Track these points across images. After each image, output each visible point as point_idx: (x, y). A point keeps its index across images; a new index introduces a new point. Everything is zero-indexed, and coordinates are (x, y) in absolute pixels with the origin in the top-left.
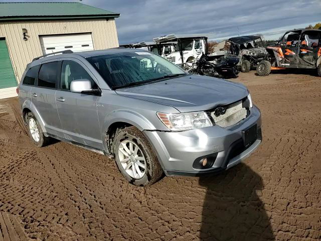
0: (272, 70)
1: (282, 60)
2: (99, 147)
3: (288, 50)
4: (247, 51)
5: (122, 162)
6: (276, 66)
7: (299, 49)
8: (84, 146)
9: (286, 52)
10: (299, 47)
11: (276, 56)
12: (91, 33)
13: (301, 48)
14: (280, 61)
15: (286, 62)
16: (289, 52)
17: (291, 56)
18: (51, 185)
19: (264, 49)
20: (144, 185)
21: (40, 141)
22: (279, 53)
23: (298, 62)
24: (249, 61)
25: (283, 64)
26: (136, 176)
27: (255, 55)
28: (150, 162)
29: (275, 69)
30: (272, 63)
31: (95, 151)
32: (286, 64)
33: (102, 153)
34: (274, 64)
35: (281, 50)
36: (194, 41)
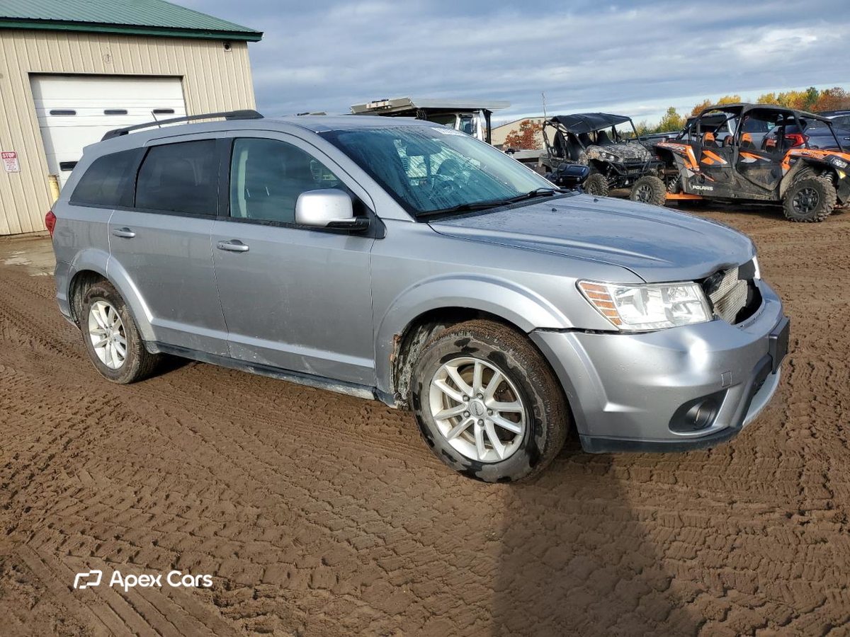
0: (667, 201)
1: (693, 177)
2: (360, 380)
3: (709, 153)
4: (601, 149)
5: (439, 418)
6: (679, 189)
7: (736, 154)
8: (303, 375)
9: (704, 156)
10: (736, 148)
11: (679, 167)
12: (181, 78)
13: (740, 150)
14: (689, 179)
15: (703, 182)
16: (712, 158)
17: (717, 168)
18: (223, 486)
19: (640, 147)
20: (514, 478)
21: (126, 368)
22: (687, 158)
23: (733, 182)
24: (605, 175)
25: (698, 187)
26: (484, 456)
27: (621, 160)
28: (543, 417)
29: (677, 197)
30: (667, 184)
31: (341, 389)
32: (704, 188)
33: (367, 394)
34: (673, 185)
35: (691, 152)
36: (458, 120)
